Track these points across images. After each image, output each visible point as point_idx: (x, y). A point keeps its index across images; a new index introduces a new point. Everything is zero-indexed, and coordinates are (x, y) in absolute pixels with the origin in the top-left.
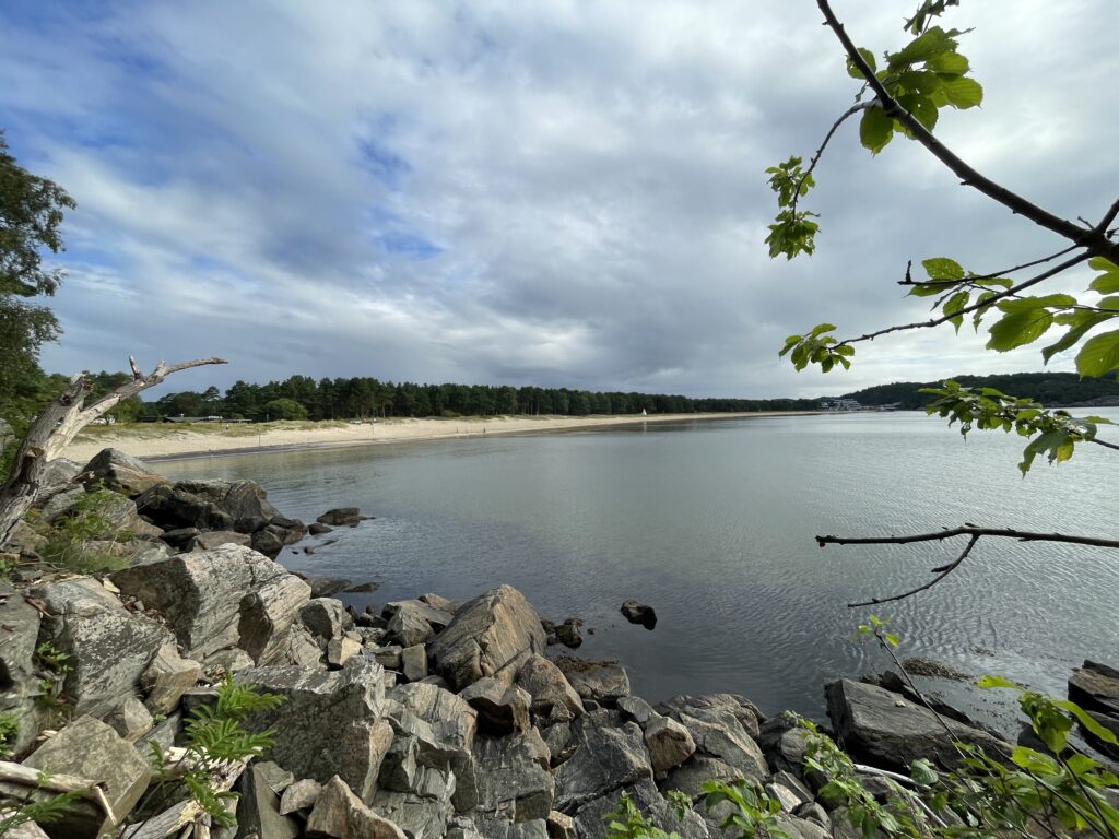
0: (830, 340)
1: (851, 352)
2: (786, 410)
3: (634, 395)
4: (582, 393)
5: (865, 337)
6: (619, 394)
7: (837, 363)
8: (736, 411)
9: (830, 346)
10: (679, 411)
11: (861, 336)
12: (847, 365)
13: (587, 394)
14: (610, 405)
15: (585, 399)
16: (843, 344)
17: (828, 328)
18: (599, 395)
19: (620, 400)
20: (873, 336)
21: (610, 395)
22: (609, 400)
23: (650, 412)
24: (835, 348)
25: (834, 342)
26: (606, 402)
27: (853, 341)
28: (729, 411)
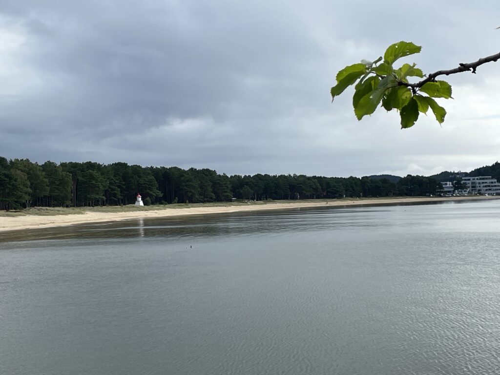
0: (412, 71)
1: (447, 91)
2: (386, 195)
3: (120, 168)
4: (14, 164)
5: (464, 68)
6: (90, 166)
7: (425, 111)
8: (304, 197)
9: (413, 80)
10: (205, 199)
11: (457, 66)
12: (441, 115)
13: (25, 166)
14: (71, 186)
15: (20, 175)
16: (432, 77)
17: (410, 49)
18: (49, 167)
19: (92, 177)
20: (474, 66)
21: (73, 168)
22: (69, 178)
23: (151, 201)
24: (420, 85)
25: (419, 73)
26: (63, 182)
27: (447, 73)
28: (293, 198)
